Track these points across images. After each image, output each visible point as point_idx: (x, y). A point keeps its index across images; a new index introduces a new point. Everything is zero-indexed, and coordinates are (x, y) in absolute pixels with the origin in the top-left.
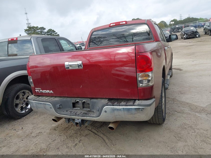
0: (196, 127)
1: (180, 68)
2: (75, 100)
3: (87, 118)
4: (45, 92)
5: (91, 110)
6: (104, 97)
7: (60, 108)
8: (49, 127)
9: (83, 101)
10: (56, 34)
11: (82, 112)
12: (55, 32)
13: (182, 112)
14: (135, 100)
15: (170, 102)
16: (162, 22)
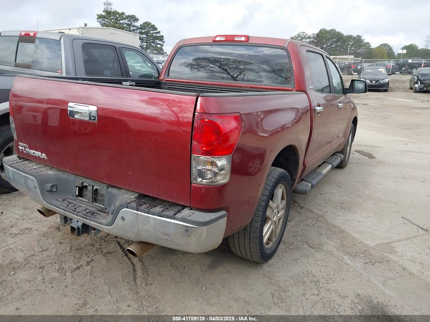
0: (326, 285)
1: (371, 153)
2: (81, 182)
3: (92, 222)
4: (34, 153)
5: (106, 209)
6: (131, 190)
7: (51, 191)
8: (50, 222)
9: (95, 188)
10: (158, 35)
11: (88, 207)
12: (156, 29)
13: (318, 247)
14: (184, 207)
15: (308, 221)
16: (385, 45)
